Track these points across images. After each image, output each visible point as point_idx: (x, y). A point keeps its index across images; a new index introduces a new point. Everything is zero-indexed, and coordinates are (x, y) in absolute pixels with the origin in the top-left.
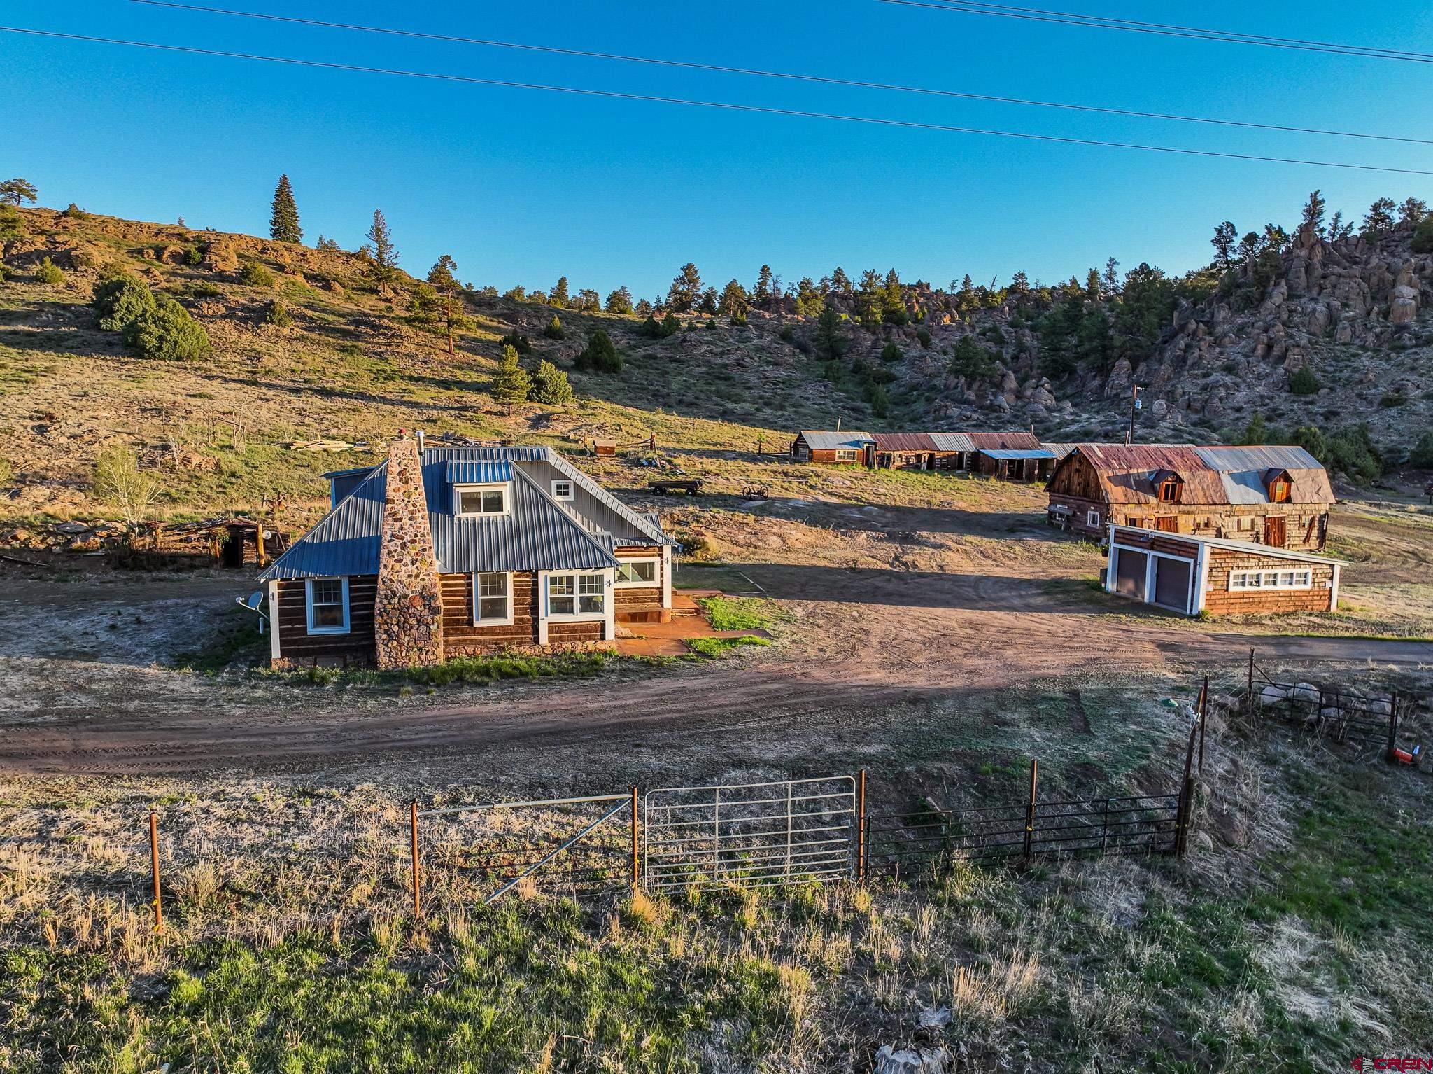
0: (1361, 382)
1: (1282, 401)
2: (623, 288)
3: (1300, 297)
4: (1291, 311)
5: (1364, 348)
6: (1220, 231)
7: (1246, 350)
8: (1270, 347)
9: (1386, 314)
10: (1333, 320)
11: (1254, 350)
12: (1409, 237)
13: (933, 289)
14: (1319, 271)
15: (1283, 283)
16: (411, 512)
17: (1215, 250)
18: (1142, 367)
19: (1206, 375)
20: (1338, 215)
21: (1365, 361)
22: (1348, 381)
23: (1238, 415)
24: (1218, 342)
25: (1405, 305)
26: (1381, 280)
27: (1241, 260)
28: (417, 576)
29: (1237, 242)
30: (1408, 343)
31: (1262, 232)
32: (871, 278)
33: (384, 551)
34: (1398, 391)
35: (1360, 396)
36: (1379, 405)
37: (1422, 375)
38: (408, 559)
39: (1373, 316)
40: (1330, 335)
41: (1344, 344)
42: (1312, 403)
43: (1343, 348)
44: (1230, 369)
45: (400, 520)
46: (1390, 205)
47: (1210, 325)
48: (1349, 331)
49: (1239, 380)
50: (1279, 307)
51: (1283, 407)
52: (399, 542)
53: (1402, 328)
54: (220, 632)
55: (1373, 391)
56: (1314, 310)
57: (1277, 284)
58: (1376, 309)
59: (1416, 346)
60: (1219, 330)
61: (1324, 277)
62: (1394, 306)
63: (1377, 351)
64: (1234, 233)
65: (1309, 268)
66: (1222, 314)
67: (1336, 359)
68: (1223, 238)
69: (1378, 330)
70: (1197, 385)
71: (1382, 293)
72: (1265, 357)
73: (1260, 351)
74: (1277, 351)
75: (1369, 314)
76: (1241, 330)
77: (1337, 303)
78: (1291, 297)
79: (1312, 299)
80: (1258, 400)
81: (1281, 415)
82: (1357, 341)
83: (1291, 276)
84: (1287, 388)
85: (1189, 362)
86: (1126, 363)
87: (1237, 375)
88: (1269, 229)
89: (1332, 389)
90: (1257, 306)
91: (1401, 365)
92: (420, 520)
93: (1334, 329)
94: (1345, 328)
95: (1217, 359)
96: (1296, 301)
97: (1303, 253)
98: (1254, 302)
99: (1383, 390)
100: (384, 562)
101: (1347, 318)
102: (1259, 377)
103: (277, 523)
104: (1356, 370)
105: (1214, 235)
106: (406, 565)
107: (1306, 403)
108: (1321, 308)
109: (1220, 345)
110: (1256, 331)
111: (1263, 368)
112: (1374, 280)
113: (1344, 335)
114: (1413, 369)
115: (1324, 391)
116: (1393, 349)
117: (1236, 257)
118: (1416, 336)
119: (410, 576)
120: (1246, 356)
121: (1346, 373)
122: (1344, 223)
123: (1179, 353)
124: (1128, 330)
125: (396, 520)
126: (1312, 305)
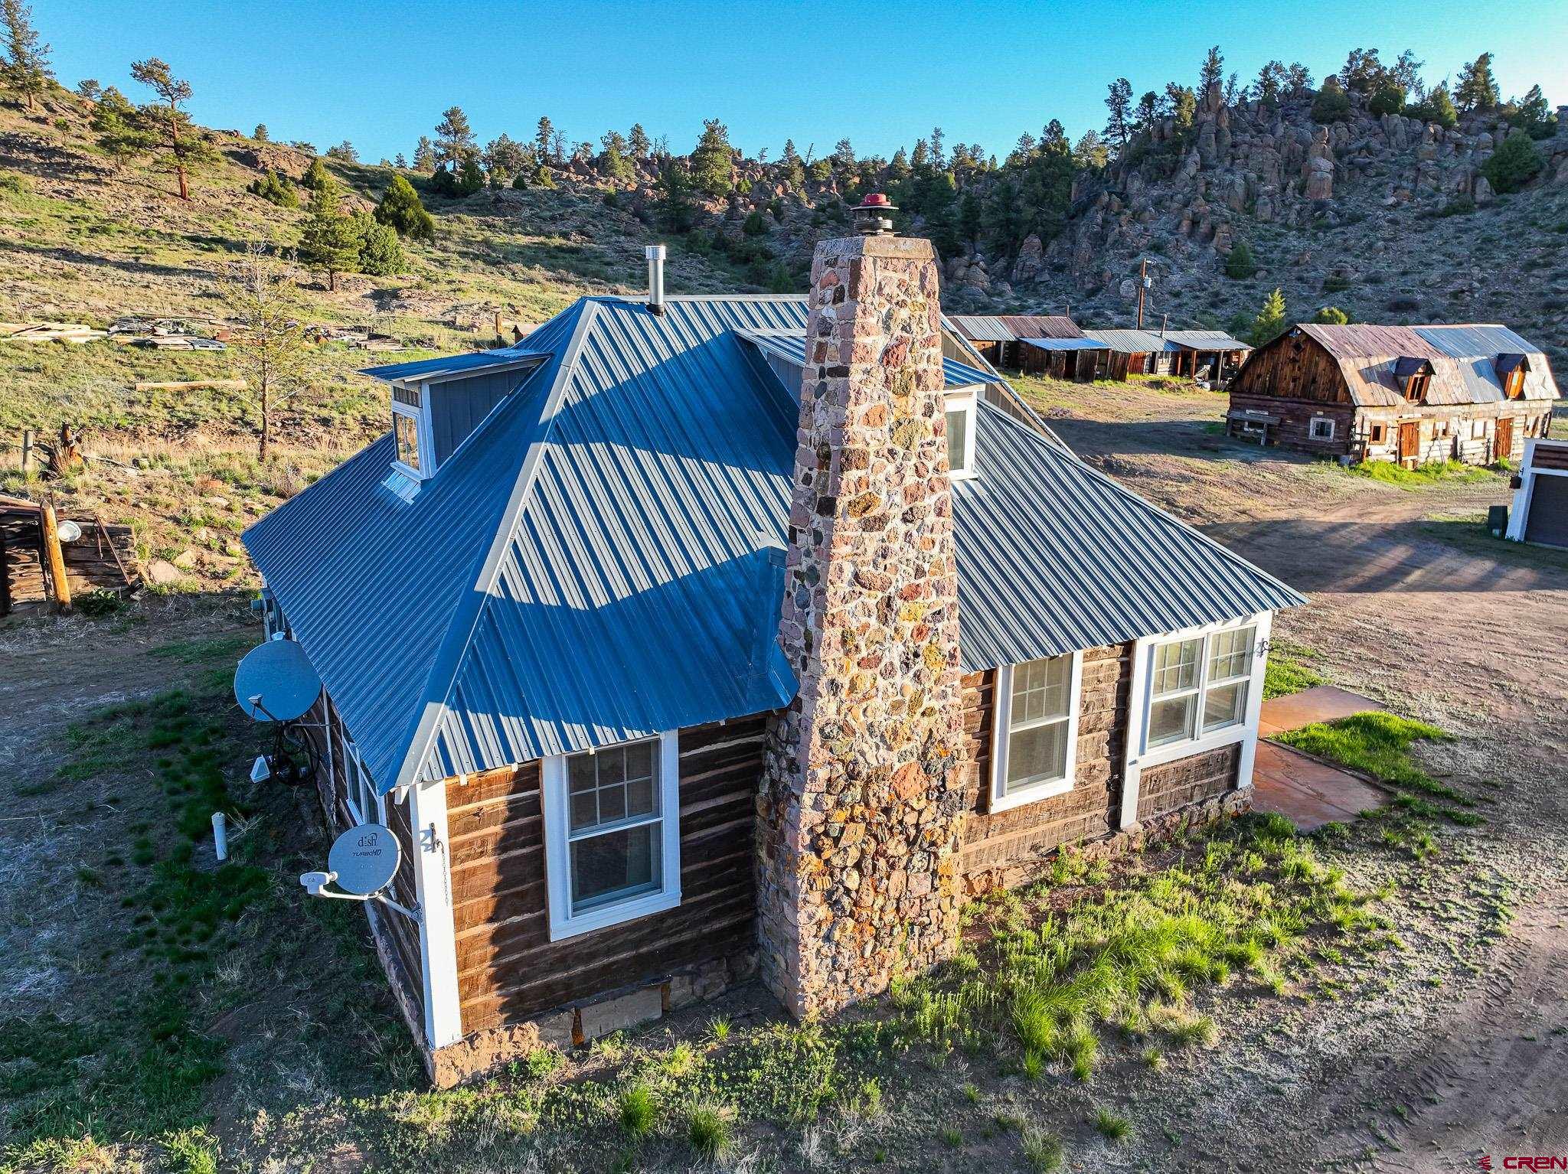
0: (1297, 263)
1: (1220, 284)
2: (346, 144)
3: (1213, 168)
4: (1208, 184)
5: (1289, 228)
6: (1114, 90)
7: (1168, 226)
8: (1195, 223)
9: (1301, 189)
10: (1251, 196)
11: (1178, 226)
12: (1307, 105)
13: (744, 157)
14: (1228, 139)
15: (1195, 151)
16: (911, 496)
17: (1108, 112)
18: (1053, 246)
19: (1133, 255)
20: (1234, 77)
21: (1292, 241)
22: (1282, 263)
23: (1177, 301)
24: (1136, 217)
25: (1322, 180)
26: (1292, 151)
27: (1139, 125)
28: (916, 702)
29: (1134, 102)
30: (1333, 222)
31: (1161, 92)
32: (713, 130)
33: (832, 634)
34: (1338, 273)
35: (1300, 279)
36: (1323, 289)
37: (1357, 256)
38: (894, 654)
39: (1289, 191)
40: (1250, 211)
41: (1265, 222)
42: (1253, 287)
43: (1266, 226)
44: (1157, 248)
45: (881, 521)
46: (1279, 69)
47: (1124, 197)
48: (1269, 207)
49: (1169, 261)
50: (1193, 178)
51: (1225, 292)
52: (872, 599)
53: (1321, 206)
54: (88, 878)
55: (1313, 274)
56: (1232, 183)
57: (1188, 152)
58: (1292, 183)
59: (1340, 225)
60: (1135, 203)
61: (1234, 146)
62: (1311, 182)
63: (1301, 230)
64: (1130, 94)
65: (1218, 133)
66: (1135, 185)
67: (1261, 238)
68: (1118, 99)
69: (1297, 207)
70: (1125, 266)
71: (1295, 165)
72: (1191, 235)
73: (1185, 227)
74: (1204, 228)
75: (1284, 189)
76: (1158, 203)
77: (1253, 175)
78: (1204, 167)
79: (1227, 170)
80: (1196, 283)
81: (1224, 301)
82: (1278, 219)
83: (1200, 142)
84: (1222, 270)
85: (1110, 240)
86: (1037, 241)
87: (1165, 255)
88: (1170, 89)
89: (1269, 272)
90: (1170, 177)
91: (1330, 245)
92: (931, 519)
93: (1254, 204)
94: (1266, 204)
95: (1141, 235)
96: (1210, 173)
97: (1210, 117)
98: (1168, 173)
99: (1324, 272)
100: (832, 671)
101: (1266, 192)
102: (1190, 257)
103: (87, 502)
104: (1286, 251)
105: (1109, 94)
106: (889, 672)
107: (1247, 287)
108: (1239, 181)
109: (1139, 221)
110: (1176, 205)
111: (1191, 247)
112: (1284, 150)
113: (1265, 213)
114: (1346, 250)
115: (1261, 274)
116: (1318, 228)
117: (1134, 121)
118: (1338, 214)
119: (896, 706)
120: (1171, 233)
121: (1276, 255)
122: (1240, 86)
123: (1097, 229)
124: (1036, 202)
125: (868, 526)
126: (1228, 177)
